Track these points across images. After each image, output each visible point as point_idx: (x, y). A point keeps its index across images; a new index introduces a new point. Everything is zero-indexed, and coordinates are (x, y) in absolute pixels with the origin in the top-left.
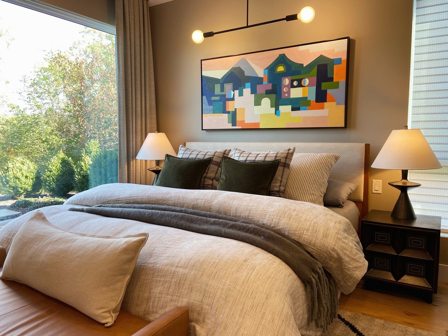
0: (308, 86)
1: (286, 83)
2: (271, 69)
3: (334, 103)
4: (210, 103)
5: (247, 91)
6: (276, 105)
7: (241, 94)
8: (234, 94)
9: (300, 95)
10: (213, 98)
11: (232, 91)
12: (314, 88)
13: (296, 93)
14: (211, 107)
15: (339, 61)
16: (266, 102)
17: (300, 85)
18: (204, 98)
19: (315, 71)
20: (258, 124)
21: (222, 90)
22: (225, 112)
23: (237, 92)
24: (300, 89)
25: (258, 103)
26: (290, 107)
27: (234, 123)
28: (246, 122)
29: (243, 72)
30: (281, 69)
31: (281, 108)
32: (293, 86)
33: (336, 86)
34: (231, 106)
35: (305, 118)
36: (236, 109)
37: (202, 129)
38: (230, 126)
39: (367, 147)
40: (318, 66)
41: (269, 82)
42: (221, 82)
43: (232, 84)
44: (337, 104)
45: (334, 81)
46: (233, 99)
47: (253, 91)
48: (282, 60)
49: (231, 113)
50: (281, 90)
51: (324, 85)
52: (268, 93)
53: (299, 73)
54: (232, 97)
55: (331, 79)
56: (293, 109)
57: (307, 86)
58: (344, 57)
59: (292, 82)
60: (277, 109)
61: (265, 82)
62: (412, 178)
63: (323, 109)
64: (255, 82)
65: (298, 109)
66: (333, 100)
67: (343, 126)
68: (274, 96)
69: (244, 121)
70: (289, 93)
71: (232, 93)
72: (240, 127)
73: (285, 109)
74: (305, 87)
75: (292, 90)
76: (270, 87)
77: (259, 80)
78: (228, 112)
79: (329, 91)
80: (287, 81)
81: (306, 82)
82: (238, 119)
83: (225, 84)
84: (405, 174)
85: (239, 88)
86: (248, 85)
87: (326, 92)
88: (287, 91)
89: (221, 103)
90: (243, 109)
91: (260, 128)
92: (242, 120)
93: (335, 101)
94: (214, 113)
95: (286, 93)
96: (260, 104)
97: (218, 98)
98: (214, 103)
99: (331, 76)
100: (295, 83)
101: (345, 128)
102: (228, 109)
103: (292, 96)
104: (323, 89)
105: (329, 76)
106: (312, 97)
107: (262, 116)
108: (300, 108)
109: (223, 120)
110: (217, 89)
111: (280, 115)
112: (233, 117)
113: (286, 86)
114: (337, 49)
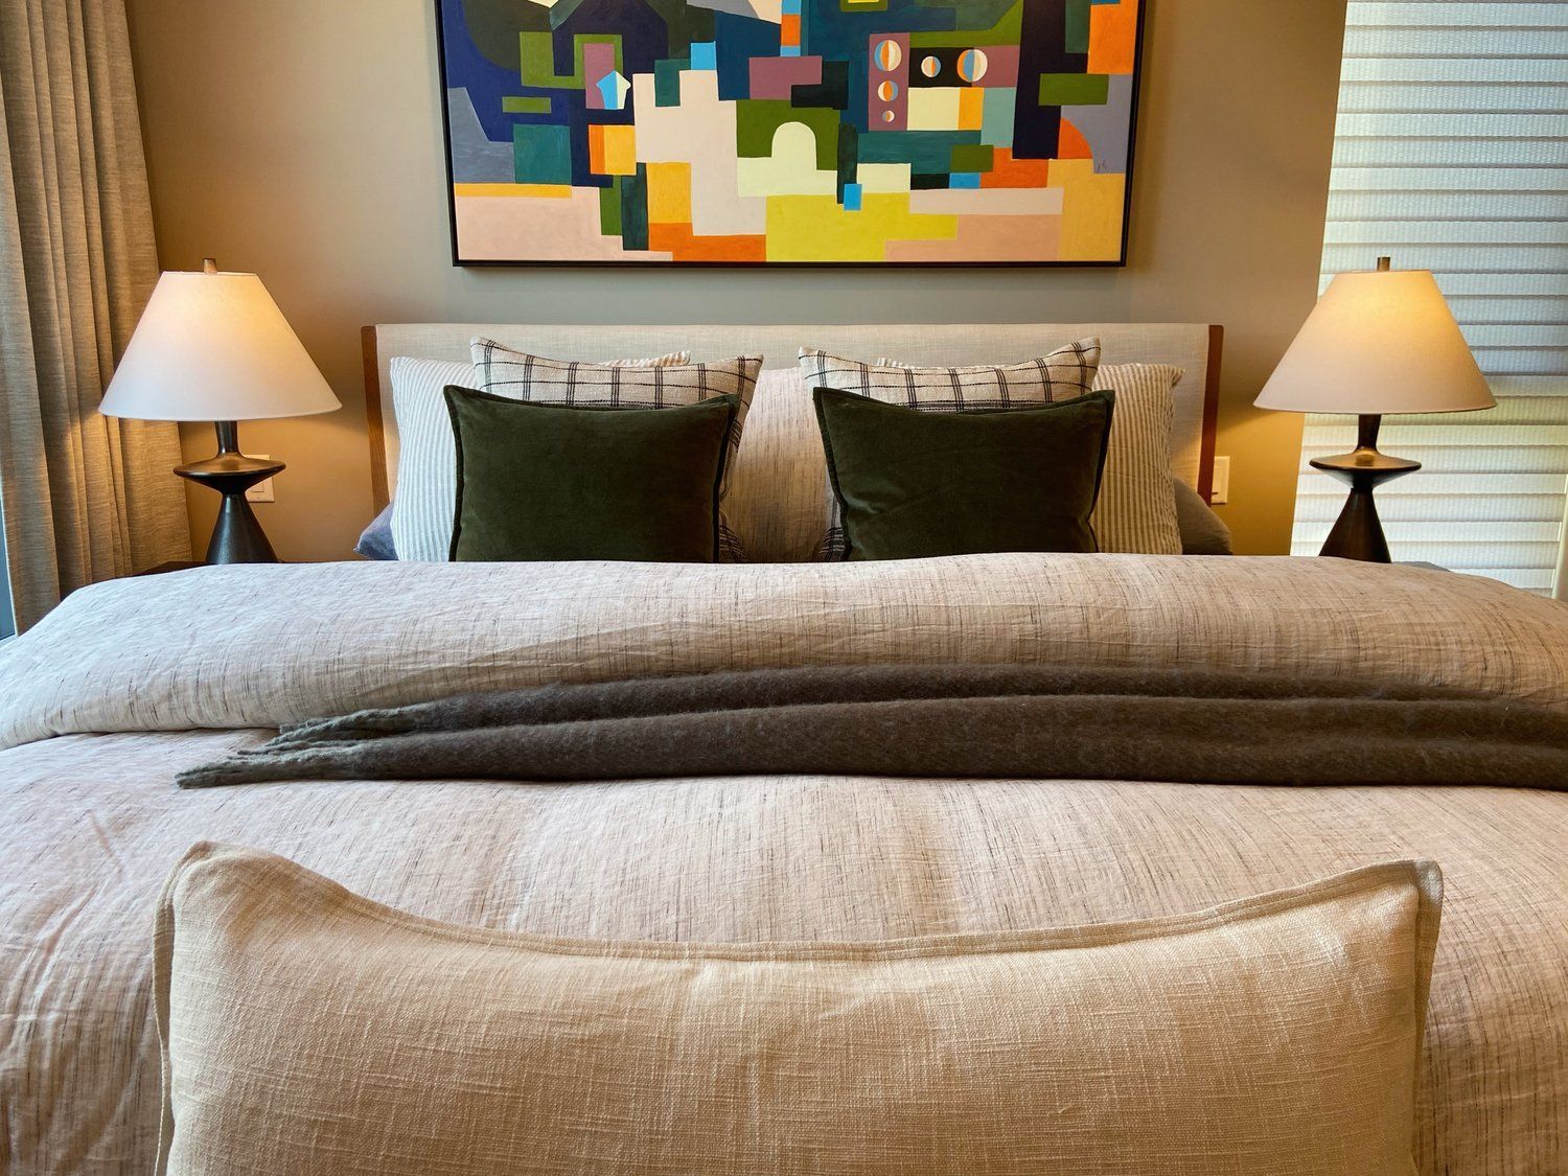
0: (983, 82)
1: (886, 61)
3: (1087, 164)
4: (498, 127)
5: (699, 81)
6: (843, 158)
7: (668, 95)
8: (630, 93)
9: (950, 123)
10: (510, 104)
11: (620, 78)
12: (1010, 94)
13: (931, 110)
14: (503, 149)
16: (795, 140)
17: (949, 77)
18: (460, 96)
19: (1013, 19)
20: (759, 242)
21: (564, 63)
22: (582, 175)
23: (645, 83)
24: (950, 95)
25: (754, 142)
26: (902, 172)
27: (634, 230)
28: (697, 231)
31: (867, 173)
32: (918, 80)
33: (1098, 93)
34: (614, 151)
35: (969, 224)
36: (641, 167)
37: (457, 262)
38: (613, 248)
39: (1216, 333)
41: (811, 46)
42: (556, 22)
43: (617, 40)
44: (1097, 170)
45: (1089, 72)
46: (625, 117)
47: (730, 87)
49: (616, 184)
50: (864, 90)
51: (1051, 86)
52: (804, 100)
53: (946, 22)
54: (621, 106)
55: (1079, 63)
56: (919, 182)
57: (981, 83)
59: (915, 57)
60: (847, 178)
61: (790, 49)
63: (1043, 184)
64: (740, 47)
65: (940, 182)
66: (1081, 152)
67: (1117, 257)
68: (831, 116)
69: (689, 226)
70: (901, 107)
71: (622, 85)
72: (667, 256)
73: (883, 179)
74: (969, 85)
75: (914, 93)
76: (812, 73)
77: (765, 36)
78: (604, 182)
79: (1068, 113)
80: (891, 54)
81: (978, 63)
82: (658, 212)
83: (577, 39)
84: (1368, 428)
85: (657, 62)
86: (703, 51)
87: (1056, 113)
88: (892, 97)
89: (561, 135)
90: (682, 170)
91: (770, 259)
92: (678, 219)
93: (1089, 156)
94: (518, 181)
95: (886, 106)
96: (765, 151)
97: (544, 106)
98: (517, 127)
99: (1078, 50)
100: (929, 66)
101: (1122, 263)
102: (603, 167)
103: (915, 123)
104: (1044, 100)
105: (1071, 47)
106: (1000, 134)
107: (775, 204)
108: (947, 176)
109: (576, 220)
110: (535, 57)
111: (857, 207)
112: (629, 205)
113: (887, 76)
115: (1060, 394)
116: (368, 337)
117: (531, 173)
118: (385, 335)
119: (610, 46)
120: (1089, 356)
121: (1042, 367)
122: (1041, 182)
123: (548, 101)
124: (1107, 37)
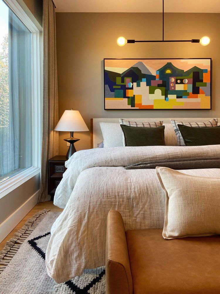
2: (162, 71)
3: (204, 95)
4: (112, 90)
5: (143, 83)
6: (166, 94)
7: (138, 85)
8: (133, 85)
9: (182, 89)
10: (114, 87)
11: (131, 83)
12: (192, 85)
13: (179, 87)
14: (113, 93)
15: (206, 71)
16: (158, 92)
17: (182, 83)
18: (107, 86)
19: (191, 75)
20: (153, 106)
21: (123, 81)
22: (125, 96)
23: (135, 84)
24: (183, 85)
25: (152, 92)
26: (175, 96)
27: (133, 104)
28: (143, 105)
29: (140, 71)
30: (168, 71)
31: (169, 96)
32: (177, 83)
33: (205, 85)
34: (130, 93)
35: (186, 103)
36: (134, 95)
37: (105, 109)
38: (129, 107)
40: (193, 72)
41: (160, 79)
42: (122, 76)
43: (131, 78)
44: (206, 96)
46: (132, 88)
47: (148, 84)
48: (169, 66)
49: (130, 98)
50: (169, 85)
51: (198, 84)
52: (159, 86)
53: (181, 75)
54: (131, 87)
55: (202, 81)
56: (177, 97)
57: (187, 84)
58: (209, 69)
59: (176, 80)
60: (166, 97)
61: (157, 79)
64: (150, 79)
65: (181, 97)
66: (203, 93)
68: (164, 88)
69: (141, 104)
70: (175, 87)
71: (132, 84)
72: (138, 108)
73: (172, 97)
74: (185, 84)
75: (177, 85)
76: (161, 82)
77: (154, 77)
78: (128, 98)
79: (200, 88)
80: (173, 80)
81: (186, 81)
82: (136, 102)
83: (125, 78)
85: (137, 81)
86: (144, 80)
87: (199, 87)
89: (122, 91)
90: (140, 96)
91: (154, 108)
94: (115, 97)
95: (172, 87)
96: (154, 93)
97: (119, 87)
98: (115, 90)
99: (202, 79)
100: (179, 81)
101: (211, 109)
102: (128, 95)
103: (177, 89)
104: (197, 86)
105: (200, 79)
106: (190, 90)
107: (155, 101)
109: (123, 103)
110: (118, 80)
111: (168, 101)
112: (132, 101)
113: (172, 83)
114: (205, 64)
116: (92, 120)
117: (116, 97)
118: (95, 120)
119: (130, 79)
122: (197, 97)
124: (206, 78)
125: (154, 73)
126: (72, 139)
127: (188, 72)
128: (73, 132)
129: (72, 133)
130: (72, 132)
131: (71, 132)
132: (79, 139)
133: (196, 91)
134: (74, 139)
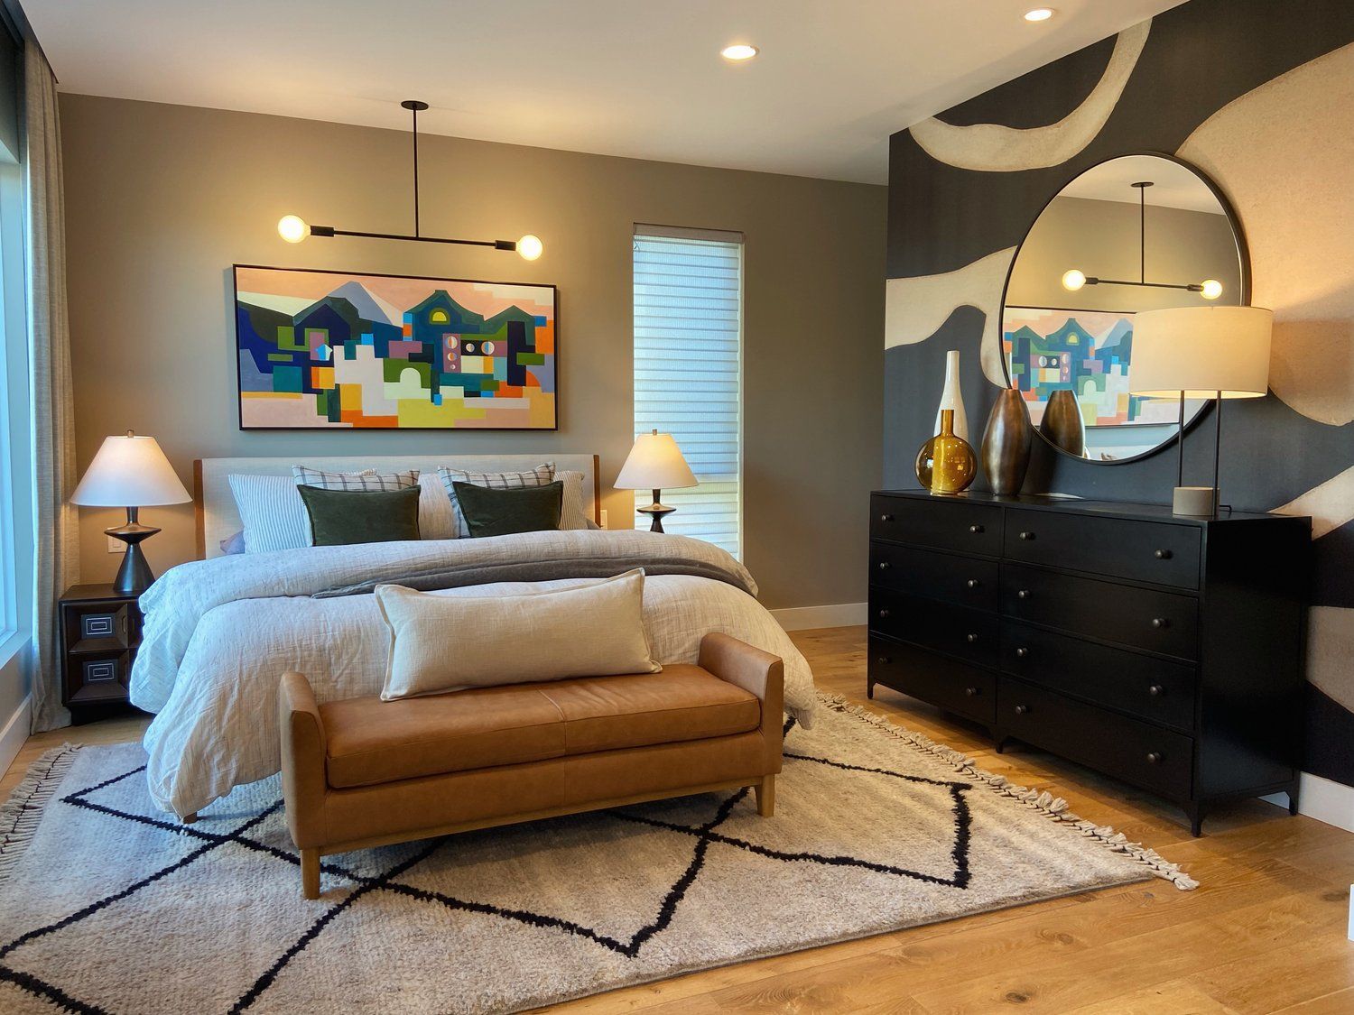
0: (493, 355)
1: (451, 345)
2: (420, 315)
3: (538, 389)
4: (265, 367)
5: (365, 350)
6: (434, 382)
7: (350, 355)
8: (332, 354)
9: (480, 370)
10: (272, 357)
11: (327, 347)
12: (505, 360)
13: (471, 365)
14: (268, 377)
15: (542, 321)
16: (411, 376)
17: (478, 352)
18: (247, 354)
19: (504, 331)
20: (395, 419)
21: (299, 339)
22: (307, 388)
23: (339, 351)
24: (480, 359)
25: (392, 375)
26: (461, 390)
27: (334, 414)
28: (364, 415)
29: (355, 311)
30: (439, 317)
32: (465, 353)
33: (540, 361)
34: (323, 378)
35: (490, 412)
36: (337, 385)
37: (242, 429)
38: (324, 422)
39: (596, 458)
40: (509, 323)
41: (417, 337)
42: (296, 323)
43: (326, 331)
44: (543, 392)
45: (536, 353)
46: (330, 364)
47: (381, 352)
48: (441, 300)
49: (325, 393)
50: (441, 356)
51: (521, 358)
52: (414, 359)
53: (476, 330)
54: (328, 359)
55: (532, 349)
56: (467, 394)
58: (550, 317)
59: (463, 344)
60: (435, 392)
61: (408, 337)
62: (665, 502)
63: (521, 397)
64: (384, 336)
65: (477, 394)
66: (536, 384)
67: (554, 427)
68: (428, 366)
69: (361, 412)
70: (458, 363)
71: (329, 351)
72: (350, 425)
73: (451, 393)
74: (487, 355)
75: (463, 358)
76: (418, 348)
77: (396, 333)
78: (319, 392)
79: (529, 368)
80: (453, 342)
81: (490, 347)
82: (345, 404)
83: (306, 330)
84: (657, 495)
85: (345, 341)
86: (367, 338)
87: (524, 368)
88: (455, 359)
89: (298, 371)
90: (358, 388)
91: (400, 426)
92: (356, 409)
93: (539, 386)
94: (275, 391)
95: (452, 363)
96: (397, 380)
97: (289, 358)
98: (275, 367)
99: (531, 344)
100: (469, 347)
101: (556, 429)
102: (318, 384)
103: (465, 370)
104: (519, 362)
105: (528, 342)
106: (501, 375)
107: (402, 403)
108: (480, 393)
109: (304, 409)
110: (285, 337)
111: (440, 404)
112: (331, 402)
113: (451, 351)
114: (538, 302)
115: (543, 483)
116: (198, 466)
117: (279, 388)
118: (207, 465)
119: (323, 334)
120: (551, 468)
121: (535, 473)
122: (520, 395)
123: (292, 356)
124: (542, 339)
125: (397, 319)
126: (135, 529)
127: (496, 321)
128: (137, 508)
129: (133, 513)
130: (132, 508)
131: (128, 508)
132: (158, 527)
133: (517, 377)
134: (140, 530)
